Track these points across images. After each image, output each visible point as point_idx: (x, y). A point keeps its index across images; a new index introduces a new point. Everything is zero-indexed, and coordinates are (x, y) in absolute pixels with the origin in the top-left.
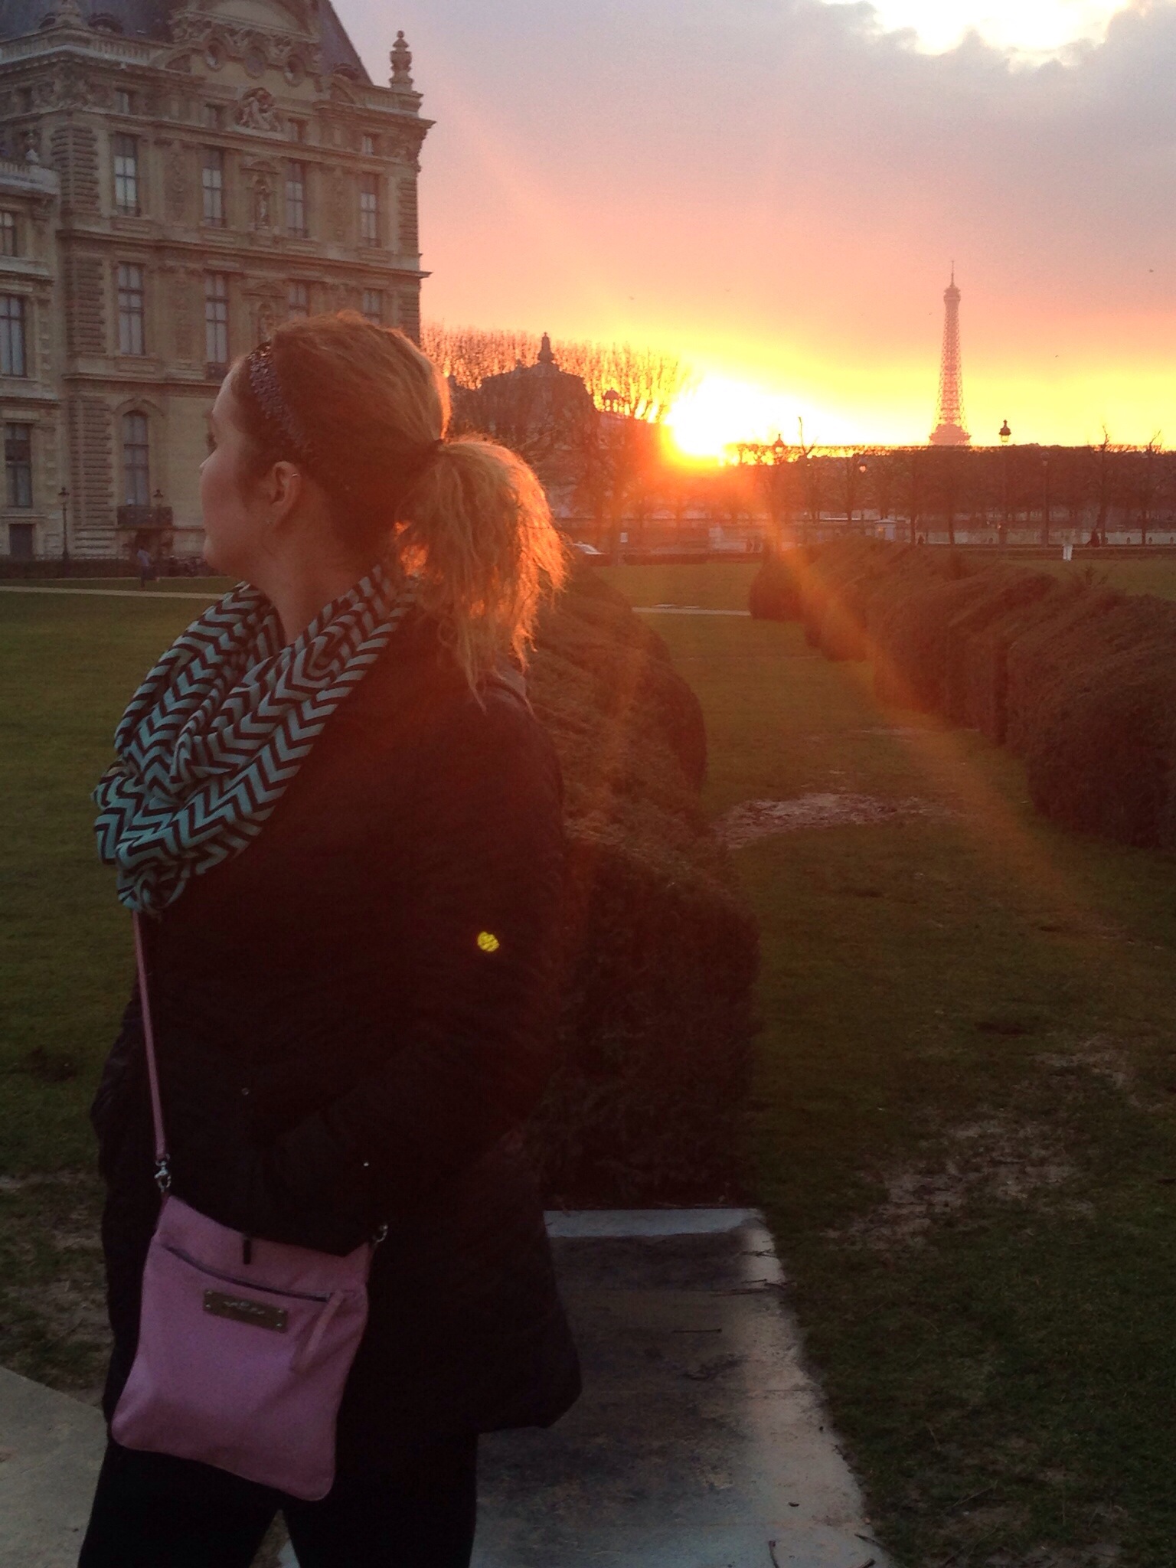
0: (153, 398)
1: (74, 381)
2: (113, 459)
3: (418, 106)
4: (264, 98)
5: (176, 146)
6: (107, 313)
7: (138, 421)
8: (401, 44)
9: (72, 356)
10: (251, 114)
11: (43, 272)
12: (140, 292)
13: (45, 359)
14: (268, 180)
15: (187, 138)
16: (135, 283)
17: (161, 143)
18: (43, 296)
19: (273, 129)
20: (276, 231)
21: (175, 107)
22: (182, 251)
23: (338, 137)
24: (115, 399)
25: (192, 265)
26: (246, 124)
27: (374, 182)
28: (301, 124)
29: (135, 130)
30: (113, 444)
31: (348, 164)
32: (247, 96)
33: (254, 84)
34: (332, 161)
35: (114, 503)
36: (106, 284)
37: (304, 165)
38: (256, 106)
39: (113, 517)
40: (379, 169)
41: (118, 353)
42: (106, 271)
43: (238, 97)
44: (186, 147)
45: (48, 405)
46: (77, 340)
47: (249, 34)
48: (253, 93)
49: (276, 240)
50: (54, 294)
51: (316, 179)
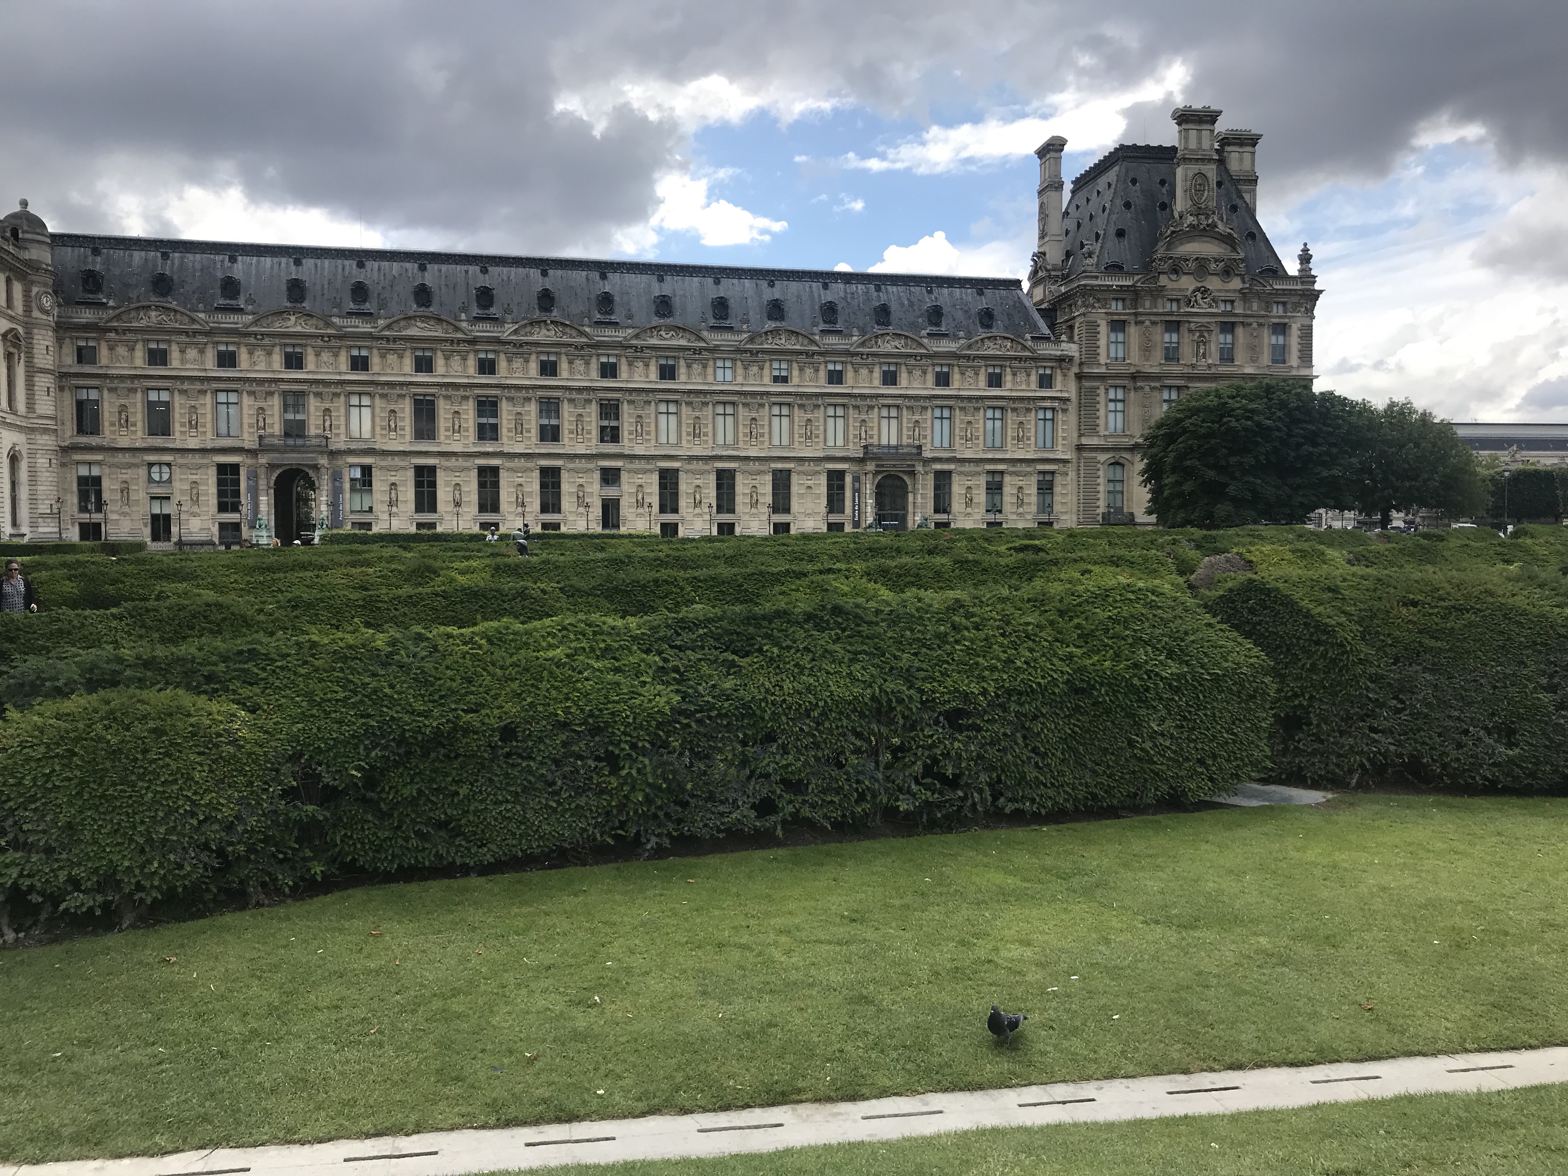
0: (1127, 455)
1: (1080, 448)
2: (1101, 488)
3: (1314, 282)
4: (1205, 291)
5: (1147, 323)
6: (1102, 413)
7: (1118, 468)
8: (1305, 250)
9: (1080, 436)
10: (1196, 301)
11: (1065, 395)
12: (1123, 401)
13: (1064, 438)
14: (1206, 334)
15: (1153, 318)
16: (1120, 396)
17: (1137, 323)
18: (1065, 407)
19: (1211, 306)
20: (1210, 361)
21: (1147, 304)
22: (1148, 377)
23: (1255, 306)
24: (1102, 457)
25: (1153, 384)
26: (1193, 307)
27: (1281, 329)
28: (1232, 302)
29: (1122, 318)
30: (1101, 480)
31: (1261, 320)
32: (1194, 291)
33: (1199, 285)
34: (1251, 320)
35: (1101, 511)
36: (1102, 399)
37: (1233, 324)
38: (1199, 296)
39: (1100, 518)
40: (1286, 320)
41: (1107, 433)
42: (1102, 391)
43: (1189, 293)
44: (1154, 323)
45: (1065, 462)
46: (1082, 427)
47: (1197, 259)
48: (1198, 290)
49: (1209, 366)
50: (1072, 407)
51: (1240, 331)
